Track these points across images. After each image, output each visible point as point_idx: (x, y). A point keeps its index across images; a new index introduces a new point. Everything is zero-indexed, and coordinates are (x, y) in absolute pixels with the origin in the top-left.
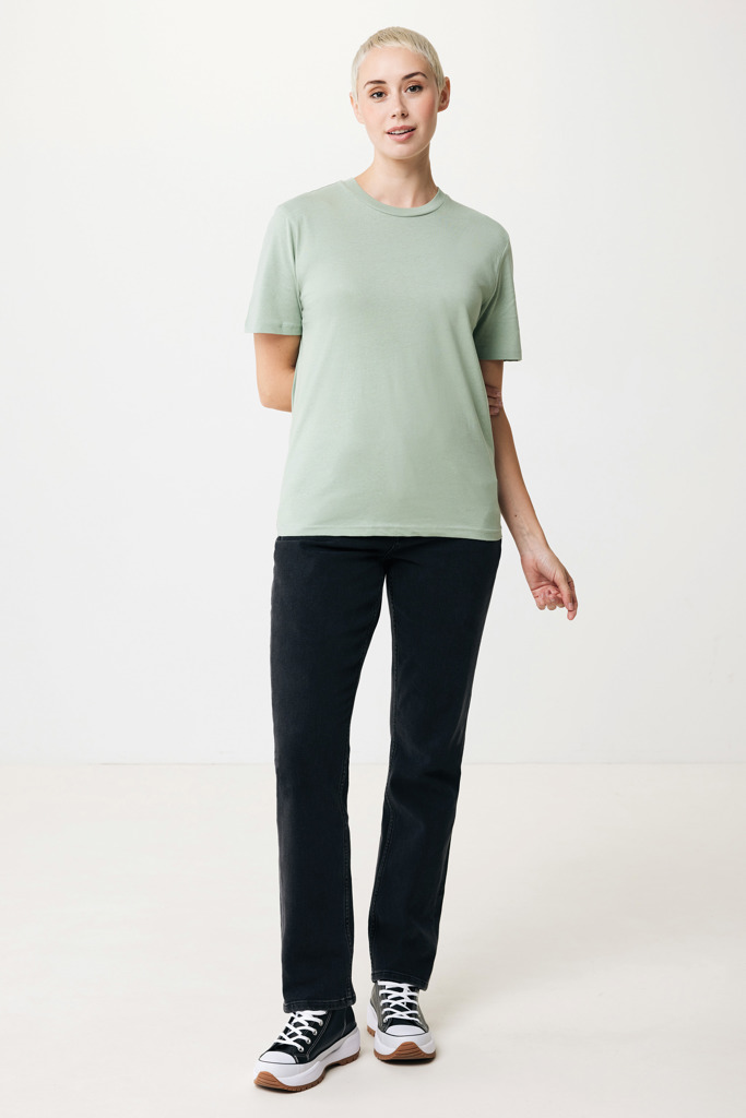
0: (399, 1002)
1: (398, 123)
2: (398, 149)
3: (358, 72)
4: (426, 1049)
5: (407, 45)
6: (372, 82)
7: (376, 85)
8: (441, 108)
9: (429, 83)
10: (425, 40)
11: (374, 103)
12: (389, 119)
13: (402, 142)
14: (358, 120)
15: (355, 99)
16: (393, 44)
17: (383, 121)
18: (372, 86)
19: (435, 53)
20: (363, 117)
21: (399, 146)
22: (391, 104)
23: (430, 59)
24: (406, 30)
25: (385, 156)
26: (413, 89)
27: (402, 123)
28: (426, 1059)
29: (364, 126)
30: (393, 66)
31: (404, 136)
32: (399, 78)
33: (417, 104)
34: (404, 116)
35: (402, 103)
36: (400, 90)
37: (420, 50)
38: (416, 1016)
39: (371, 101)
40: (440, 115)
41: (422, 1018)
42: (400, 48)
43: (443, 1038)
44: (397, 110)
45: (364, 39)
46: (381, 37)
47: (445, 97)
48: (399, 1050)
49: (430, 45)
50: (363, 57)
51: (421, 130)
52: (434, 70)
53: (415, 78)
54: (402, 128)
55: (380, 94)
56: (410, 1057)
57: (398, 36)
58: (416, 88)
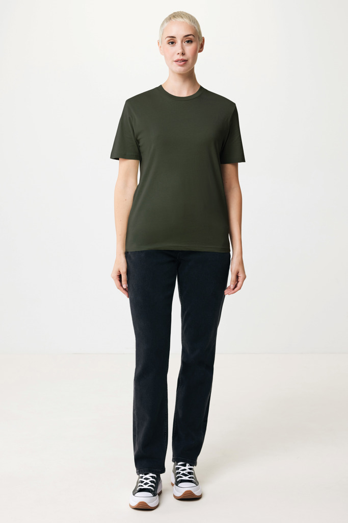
0: (184, 472)
1: (180, 57)
2: (179, 69)
3: (163, 31)
4: (197, 493)
5: (187, 21)
6: (169, 37)
7: (171, 38)
8: (200, 51)
9: (195, 39)
10: (195, 19)
11: (169, 47)
12: (176, 55)
13: (181, 66)
14: (161, 53)
15: (160, 43)
16: (180, 20)
17: (173, 55)
18: (169, 39)
19: (199, 25)
20: (163, 52)
21: (179, 67)
22: (177, 48)
23: (197, 28)
24: (186, 14)
25: (173, 72)
26: (188, 42)
27: (182, 57)
28: (197, 498)
29: (163, 56)
30: (179, 30)
31: (182, 63)
32: (182, 37)
33: (189, 49)
34: (183, 54)
35: (183, 48)
36: (182, 42)
37: (193, 24)
38: (192, 478)
39: (168, 45)
40: (199, 54)
41: (196, 479)
42: (183, 22)
43: (206, 488)
44: (180, 51)
45: (167, 16)
46: (175, 16)
47: (202, 46)
48: (184, 494)
49: (197, 22)
50: (166, 24)
51: (190, 61)
52: (198, 34)
53: (190, 37)
54: (181, 60)
55: (172, 43)
56: (189, 497)
57: (183, 16)
58: (190, 42)
